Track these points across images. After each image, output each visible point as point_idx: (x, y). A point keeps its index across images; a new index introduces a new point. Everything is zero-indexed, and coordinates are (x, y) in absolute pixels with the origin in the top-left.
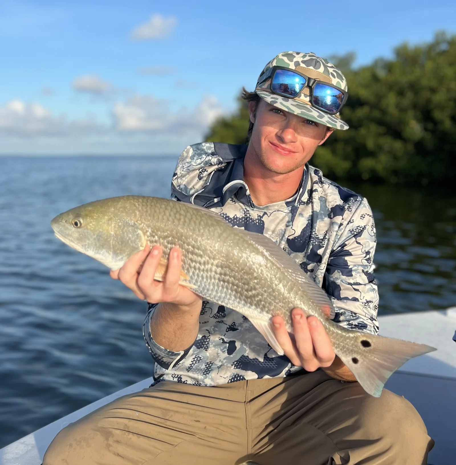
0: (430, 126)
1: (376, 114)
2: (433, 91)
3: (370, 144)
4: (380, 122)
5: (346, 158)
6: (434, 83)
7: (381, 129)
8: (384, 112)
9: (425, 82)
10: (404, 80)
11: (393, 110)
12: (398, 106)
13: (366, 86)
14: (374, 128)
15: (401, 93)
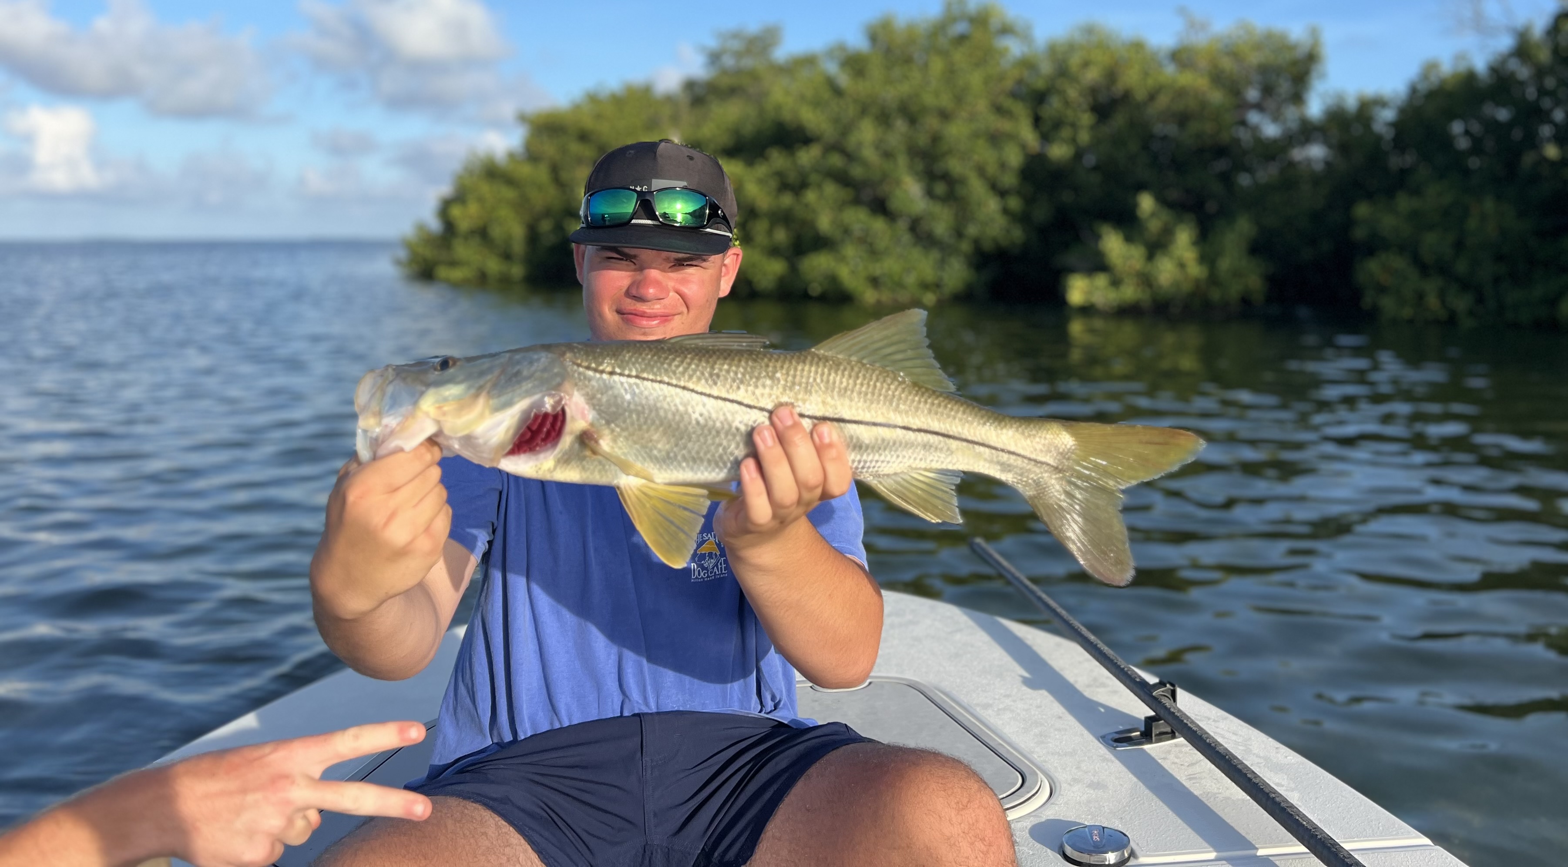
0: (940, 188)
1: (836, 160)
2: (945, 116)
3: (825, 223)
4: (842, 179)
5: (774, 252)
6: (946, 101)
7: (845, 194)
8: (850, 156)
9: (929, 99)
10: (891, 94)
11: (869, 154)
12: (878, 145)
13: (817, 104)
14: (831, 189)
15: (884, 119)
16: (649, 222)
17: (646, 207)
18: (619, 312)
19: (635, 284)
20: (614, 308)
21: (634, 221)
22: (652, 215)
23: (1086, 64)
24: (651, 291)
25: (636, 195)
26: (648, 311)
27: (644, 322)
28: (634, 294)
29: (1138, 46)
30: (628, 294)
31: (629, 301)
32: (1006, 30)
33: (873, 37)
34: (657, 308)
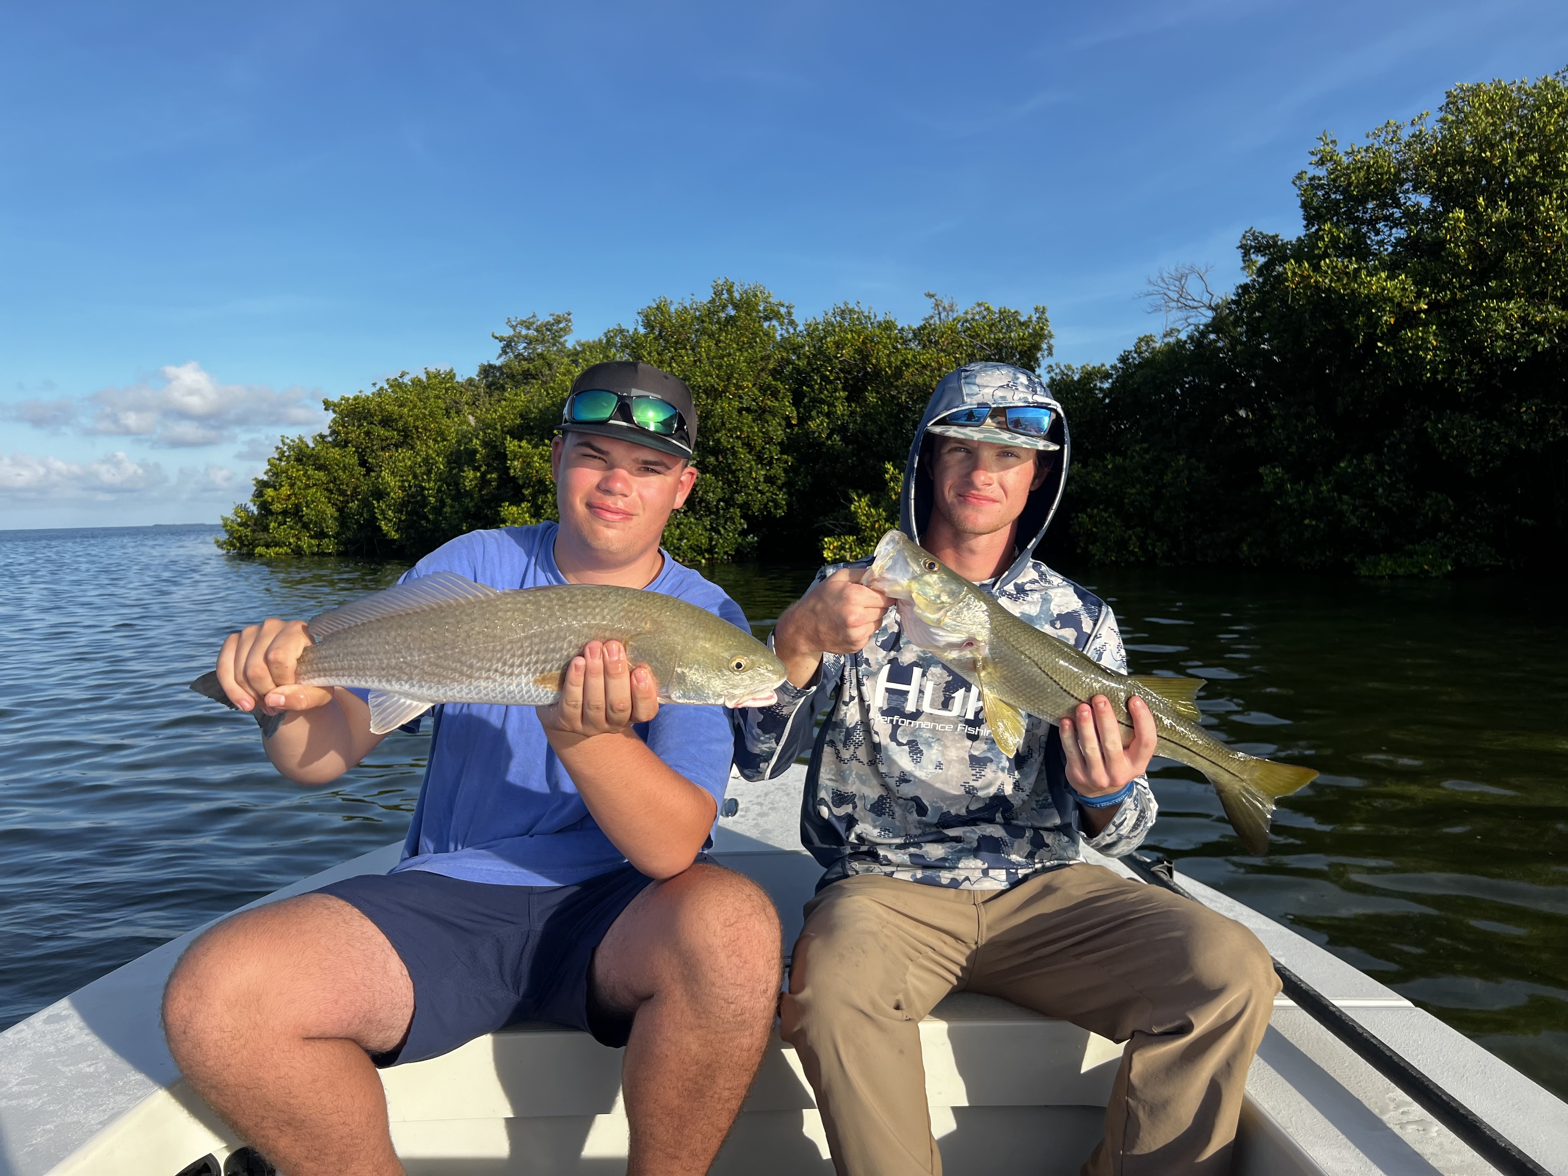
16: (624, 424)
17: (624, 411)
18: (589, 506)
19: (606, 479)
20: (585, 501)
21: (611, 422)
22: (628, 418)
23: (838, 345)
24: (619, 485)
25: (616, 398)
26: (612, 506)
27: (609, 516)
28: (604, 488)
29: (888, 326)
30: (598, 487)
31: (599, 494)
32: (772, 314)
33: (648, 325)
34: (621, 504)
